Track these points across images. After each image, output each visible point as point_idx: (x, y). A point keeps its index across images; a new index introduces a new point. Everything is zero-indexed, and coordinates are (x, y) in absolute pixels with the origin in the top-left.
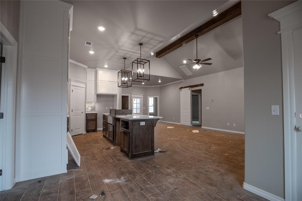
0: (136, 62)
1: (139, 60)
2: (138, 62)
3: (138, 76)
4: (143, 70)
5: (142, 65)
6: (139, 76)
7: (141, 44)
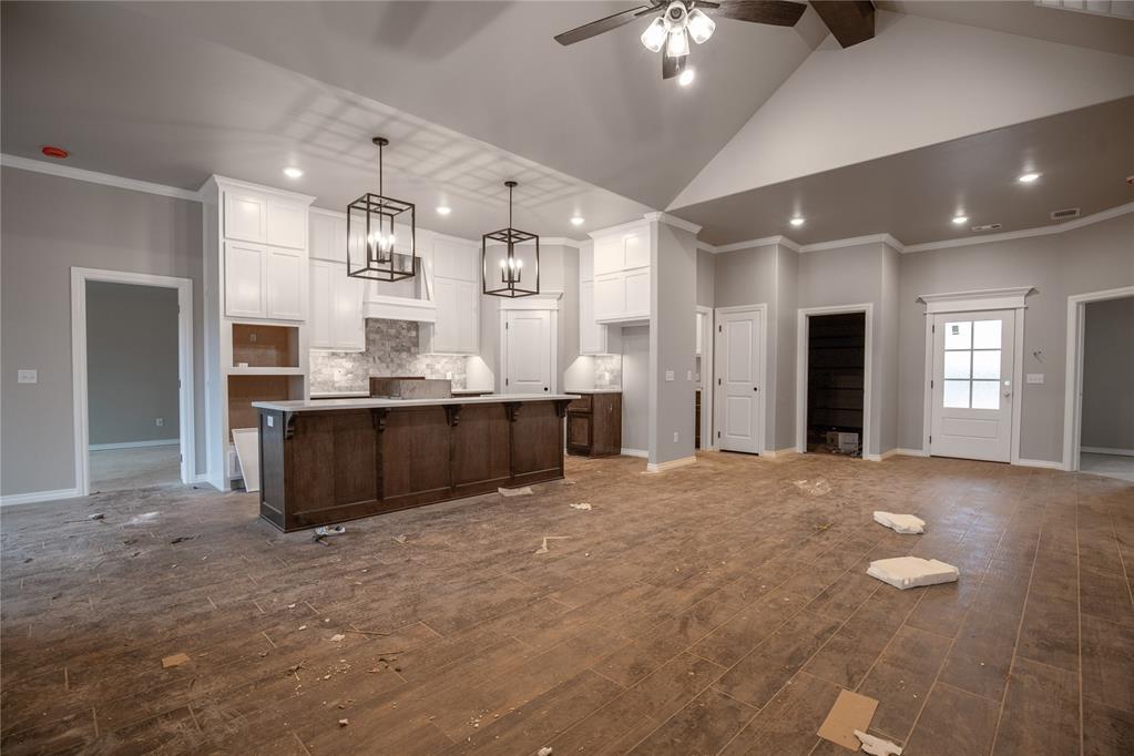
0: (365, 206)
1: (373, 199)
2: (372, 207)
3: (370, 259)
4: (392, 239)
5: (386, 222)
6: (374, 258)
7: (380, 141)
